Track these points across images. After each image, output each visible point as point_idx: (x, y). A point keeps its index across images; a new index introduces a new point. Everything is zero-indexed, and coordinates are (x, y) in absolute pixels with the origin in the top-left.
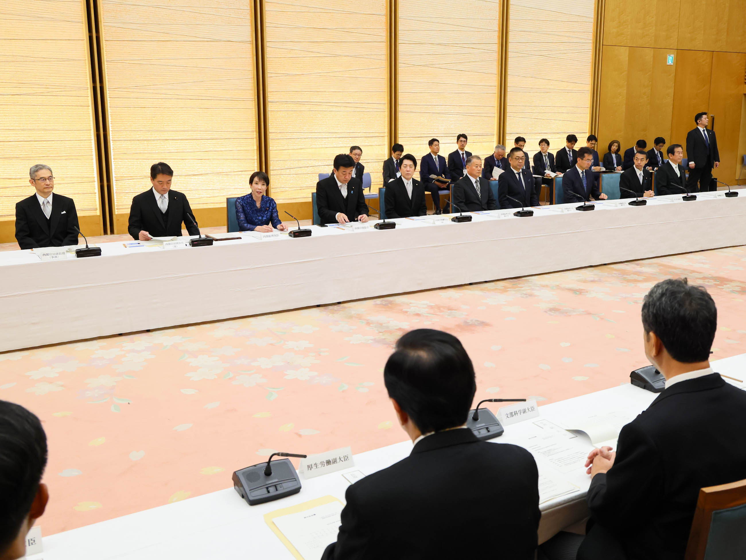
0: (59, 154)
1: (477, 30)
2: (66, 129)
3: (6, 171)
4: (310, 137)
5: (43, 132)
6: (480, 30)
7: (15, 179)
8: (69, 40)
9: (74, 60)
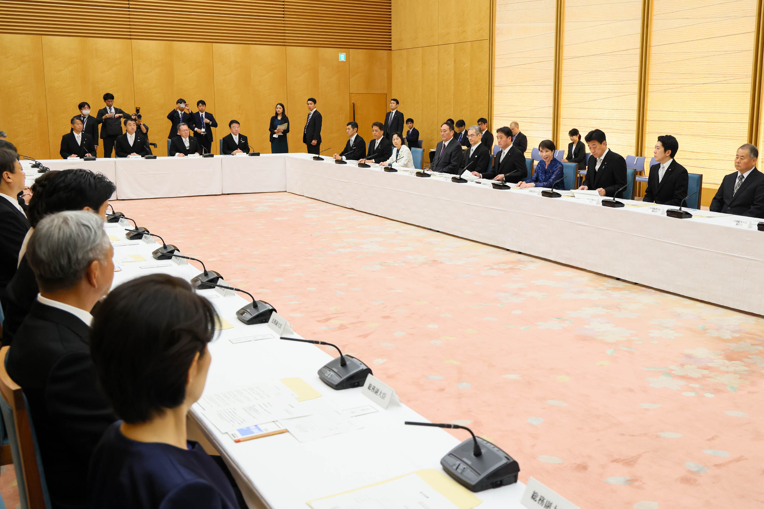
0: (726, 134)
2: (733, 113)
3: (692, 145)
5: (717, 115)
7: (696, 152)
8: (745, 33)
9: (746, 51)
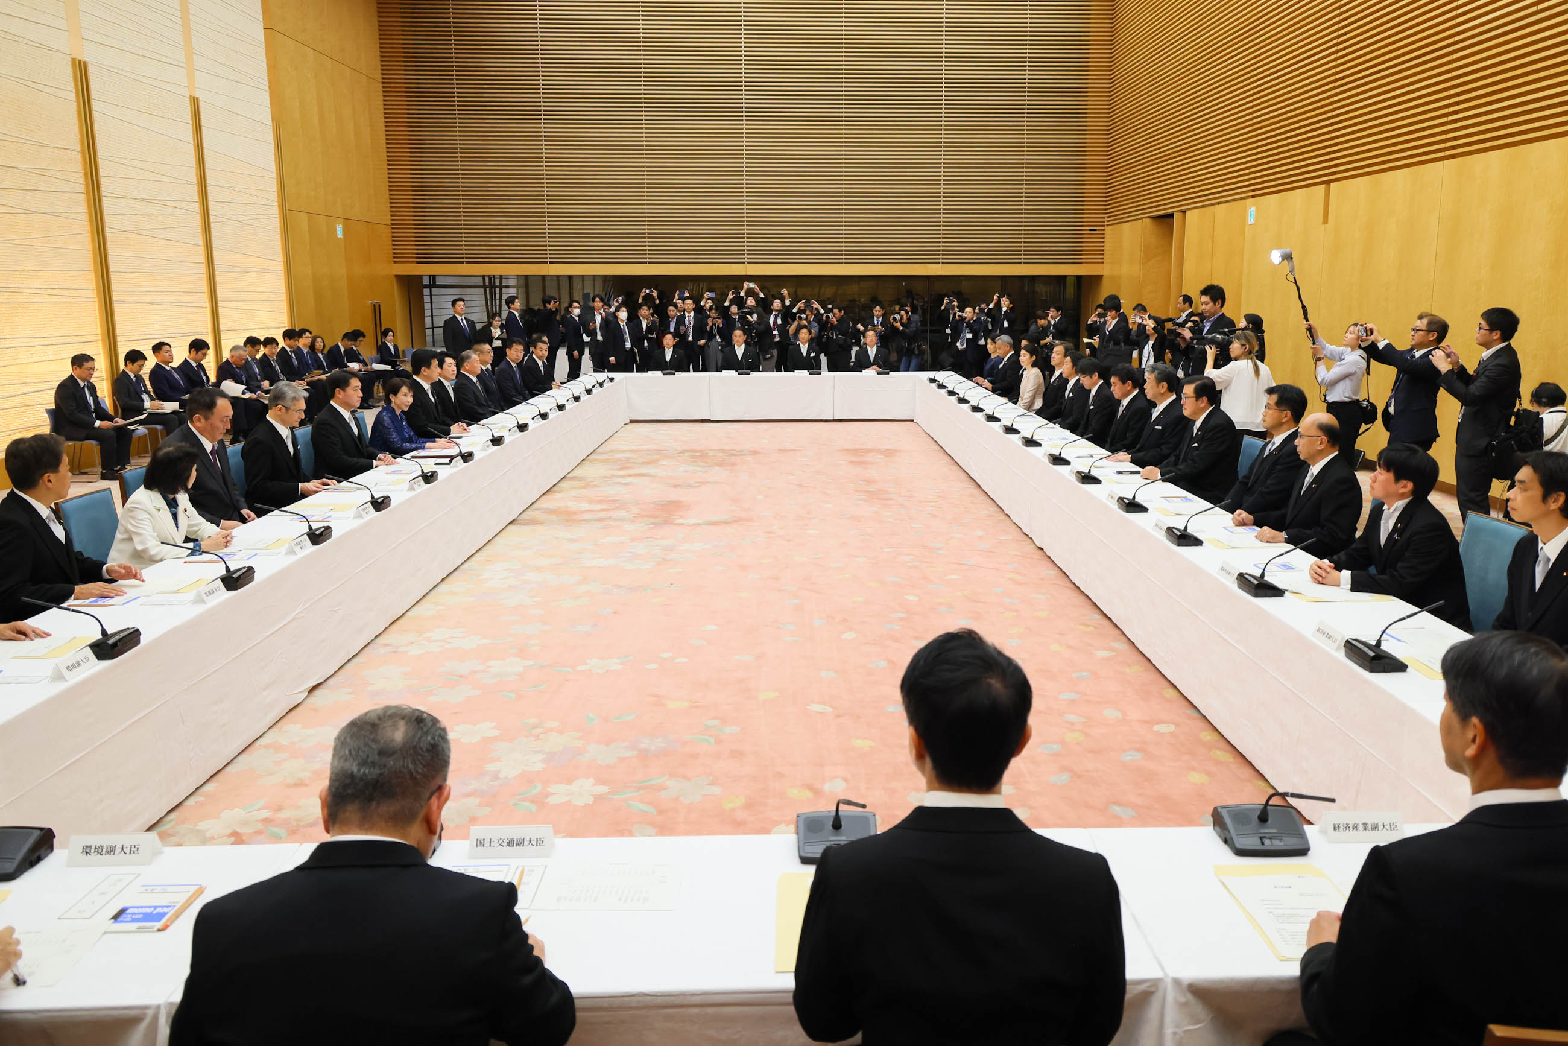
1: (174, 181)
4: (13, 345)
6: (179, 181)
